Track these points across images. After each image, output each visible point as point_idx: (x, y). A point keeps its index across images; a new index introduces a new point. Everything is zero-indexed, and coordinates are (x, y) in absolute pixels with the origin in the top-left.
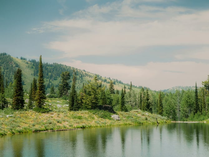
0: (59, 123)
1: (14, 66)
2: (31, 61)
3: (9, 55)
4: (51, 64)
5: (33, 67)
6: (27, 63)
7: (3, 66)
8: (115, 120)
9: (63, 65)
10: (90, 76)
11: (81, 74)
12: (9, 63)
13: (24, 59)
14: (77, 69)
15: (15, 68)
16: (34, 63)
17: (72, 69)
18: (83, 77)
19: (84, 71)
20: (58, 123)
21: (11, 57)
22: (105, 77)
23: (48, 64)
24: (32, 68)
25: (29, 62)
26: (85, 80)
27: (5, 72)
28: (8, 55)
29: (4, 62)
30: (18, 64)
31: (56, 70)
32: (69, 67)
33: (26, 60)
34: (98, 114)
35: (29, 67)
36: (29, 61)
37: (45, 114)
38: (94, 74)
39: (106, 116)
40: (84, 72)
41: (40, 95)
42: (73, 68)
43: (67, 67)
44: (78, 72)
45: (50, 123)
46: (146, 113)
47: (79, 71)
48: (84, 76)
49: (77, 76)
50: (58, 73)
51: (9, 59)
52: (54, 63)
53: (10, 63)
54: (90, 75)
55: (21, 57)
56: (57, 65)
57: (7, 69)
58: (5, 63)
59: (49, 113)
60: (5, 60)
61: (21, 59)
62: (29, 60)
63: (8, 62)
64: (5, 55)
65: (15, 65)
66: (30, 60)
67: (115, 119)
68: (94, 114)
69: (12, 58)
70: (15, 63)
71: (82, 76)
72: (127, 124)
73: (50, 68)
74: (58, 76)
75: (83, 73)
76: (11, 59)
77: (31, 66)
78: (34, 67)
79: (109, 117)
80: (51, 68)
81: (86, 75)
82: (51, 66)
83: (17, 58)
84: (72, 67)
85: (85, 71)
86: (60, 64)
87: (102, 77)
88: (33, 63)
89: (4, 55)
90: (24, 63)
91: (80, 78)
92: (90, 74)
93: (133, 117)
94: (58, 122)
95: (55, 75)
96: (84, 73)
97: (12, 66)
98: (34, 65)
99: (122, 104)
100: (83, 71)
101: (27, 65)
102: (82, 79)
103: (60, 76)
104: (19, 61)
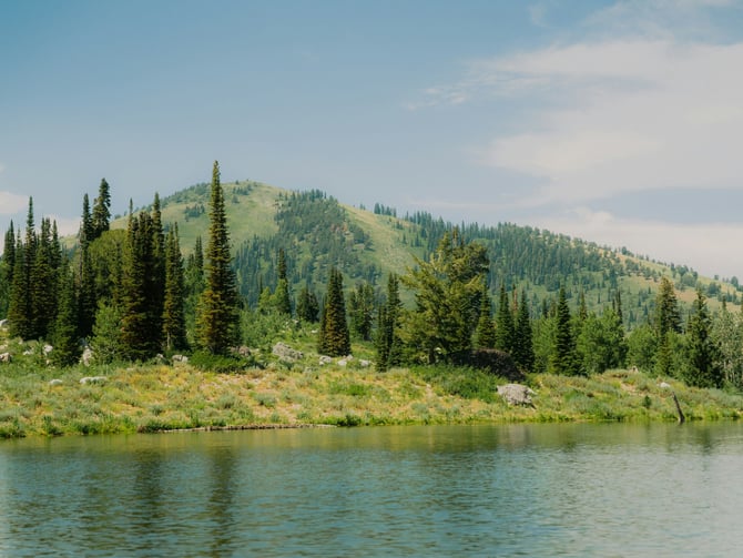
0: (264, 407)
1: (350, 238)
2: (412, 220)
3: (331, 197)
4: (488, 226)
5: (421, 240)
6: (399, 227)
7: (310, 239)
8: (509, 404)
9: (537, 230)
10: (648, 274)
11: (609, 266)
12: (333, 226)
13: (389, 213)
14: (593, 245)
15: (352, 245)
16: (424, 224)
17: (572, 244)
18: (619, 278)
19: (625, 252)
20: (258, 408)
21: (341, 204)
22: (716, 278)
23: (480, 227)
24: (418, 244)
25: (407, 224)
26: (625, 289)
27: (316, 264)
28: (328, 197)
29: (312, 226)
30: (366, 232)
31: (510, 251)
32: (562, 237)
33: (395, 216)
34: (444, 379)
35: (404, 242)
36: (406, 219)
37: (228, 377)
38: (669, 263)
39: (476, 390)
40: (625, 258)
41: (215, 307)
42: (578, 241)
43: (552, 237)
44: (598, 259)
45: (228, 406)
46: (661, 381)
47: (602, 252)
48: (622, 274)
49: (594, 274)
50: (516, 263)
51: (333, 216)
52: (500, 225)
53: (335, 229)
54: (648, 269)
55: (377, 206)
56: (512, 231)
57: (325, 251)
58: (315, 230)
59: (244, 373)
60: (315, 218)
61: (378, 211)
62: (405, 214)
63: (327, 226)
64: (317, 200)
65: (352, 235)
66: (411, 215)
67: (509, 398)
68: (428, 380)
69: (344, 210)
70: (352, 229)
71: (613, 274)
72: (551, 419)
73: (487, 242)
74: (517, 273)
75: (618, 261)
76: (339, 215)
77: (411, 237)
78: (424, 242)
79: (486, 390)
80: (491, 244)
81: (634, 268)
82: (490, 234)
83: (362, 207)
84: (572, 239)
85: (629, 254)
86: (527, 228)
87: (699, 274)
88: (419, 227)
89: (313, 199)
90: (387, 228)
91: (608, 283)
92: (646, 264)
93: (595, 394)
94: (262, 404)
95: (505, 272)
96: (623, 263)
97: (344, 240)
98: (423, 234)
99: (561, 347)
100: (619, 255)
101: (396, 234)
102: (614, 284)
103: (523, 273)
104: (368, 220)
